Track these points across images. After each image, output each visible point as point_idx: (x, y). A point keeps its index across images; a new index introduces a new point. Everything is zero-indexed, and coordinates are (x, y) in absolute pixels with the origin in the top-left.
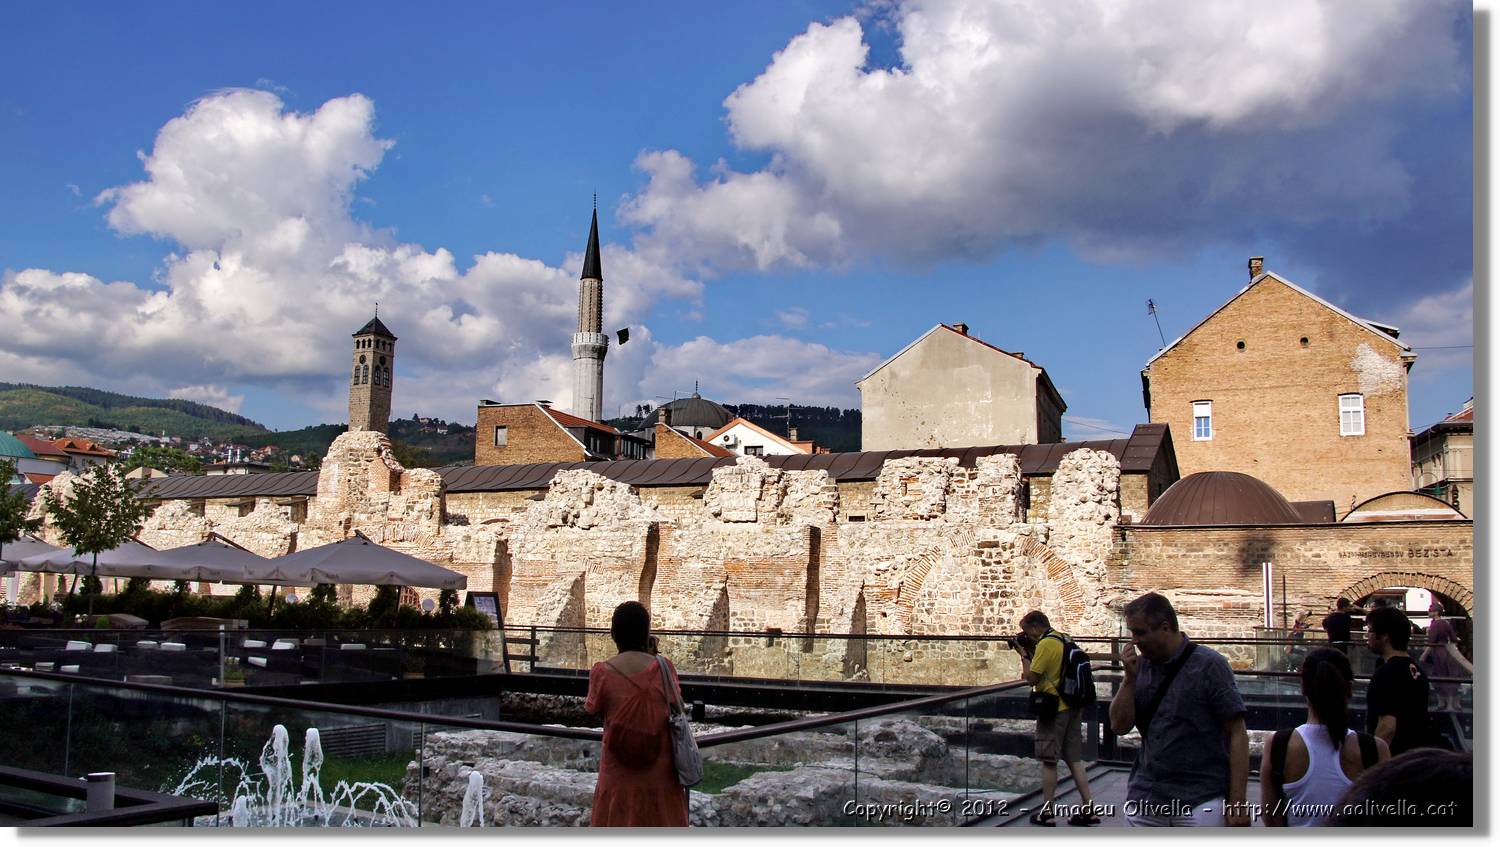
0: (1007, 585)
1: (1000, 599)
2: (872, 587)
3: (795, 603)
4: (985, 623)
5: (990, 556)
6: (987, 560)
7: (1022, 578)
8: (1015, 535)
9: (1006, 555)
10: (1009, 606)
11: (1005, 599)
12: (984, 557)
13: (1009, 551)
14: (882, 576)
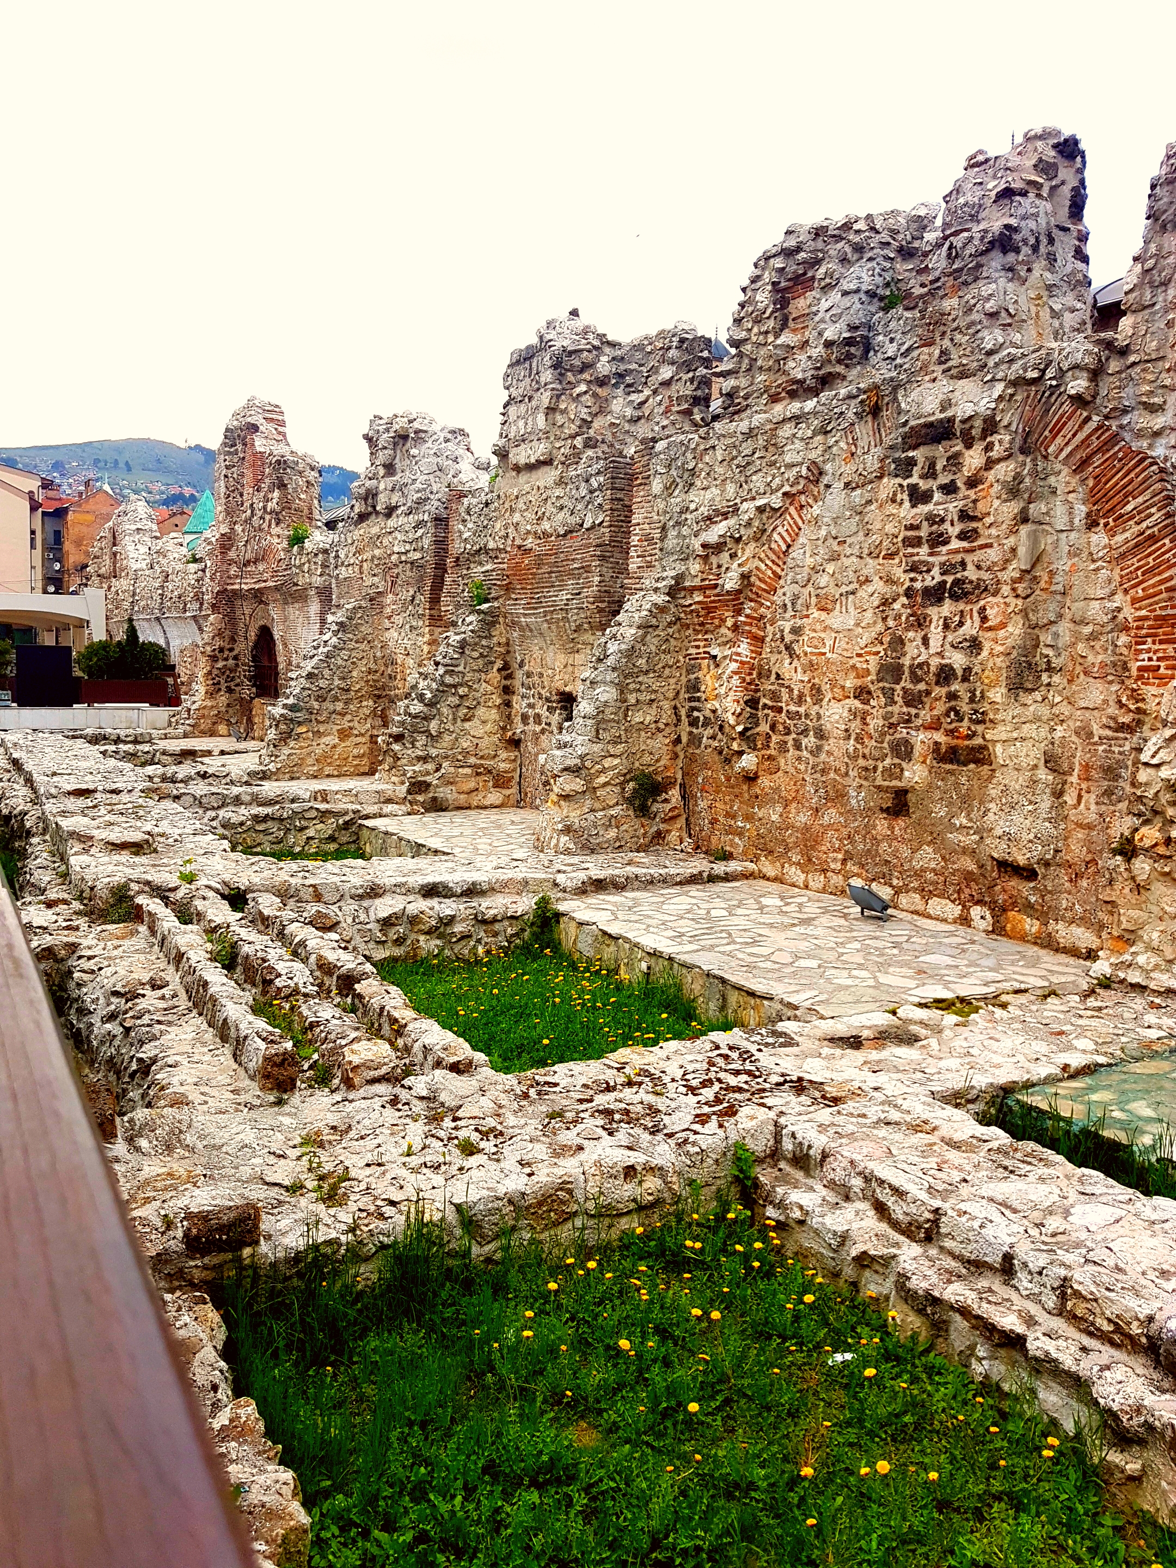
0: (969, 558)
1: (948, 608)
4: (906, 683)
5: (930, 473)
6: (923, 485)
7: (1013, 532)
8: (999, 388)
9: (973, 459)
10: (970, 628)
11: (961, 606)
12: (914, 479)
13: (979, 447)
14: (714, 560)
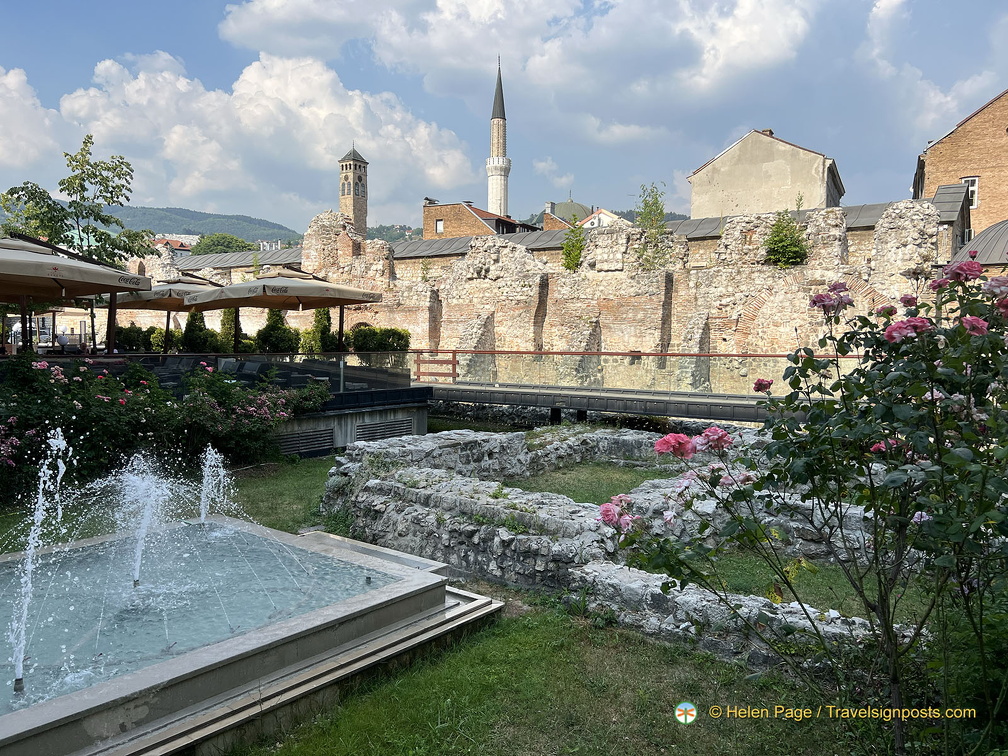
2: (715, 318)
3: (653, 331)
8: (840, 275)
14: (724, 310)
